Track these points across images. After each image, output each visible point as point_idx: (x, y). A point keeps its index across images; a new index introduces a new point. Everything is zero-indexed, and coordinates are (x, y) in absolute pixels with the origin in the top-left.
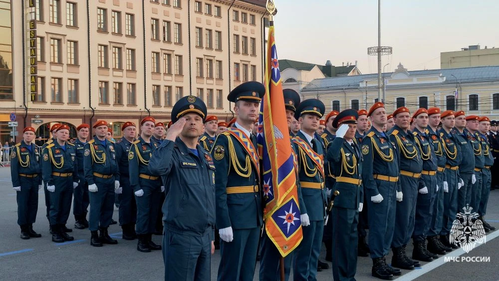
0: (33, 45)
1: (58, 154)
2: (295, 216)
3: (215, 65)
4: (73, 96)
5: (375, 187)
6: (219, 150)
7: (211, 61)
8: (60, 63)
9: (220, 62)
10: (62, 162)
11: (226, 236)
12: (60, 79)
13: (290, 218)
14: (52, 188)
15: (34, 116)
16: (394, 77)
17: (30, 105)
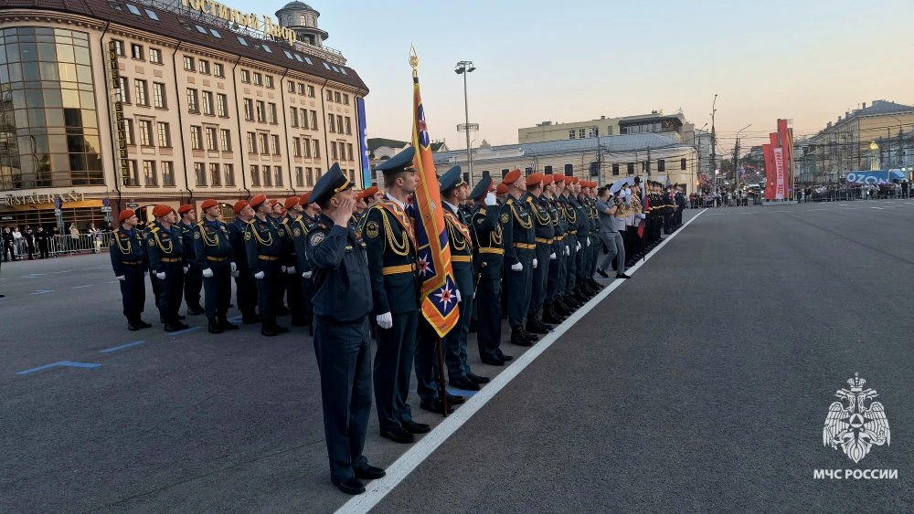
0: (121, 127)
1: (166, 238)
2: (452, 293)
3: (312, 144)
4: (168, 178)
5: (515, 256)
6: (373, 227)
7: (307, 140)
8: (151, 145)
9: (317, 141)
10: (171, 246)
11: (385, 323)
12: (153, 162)
13: (446, 296)
14: (162, 275)
15: (128, 200)
16: (480, 152)
17: (123, 189)
